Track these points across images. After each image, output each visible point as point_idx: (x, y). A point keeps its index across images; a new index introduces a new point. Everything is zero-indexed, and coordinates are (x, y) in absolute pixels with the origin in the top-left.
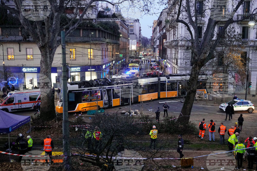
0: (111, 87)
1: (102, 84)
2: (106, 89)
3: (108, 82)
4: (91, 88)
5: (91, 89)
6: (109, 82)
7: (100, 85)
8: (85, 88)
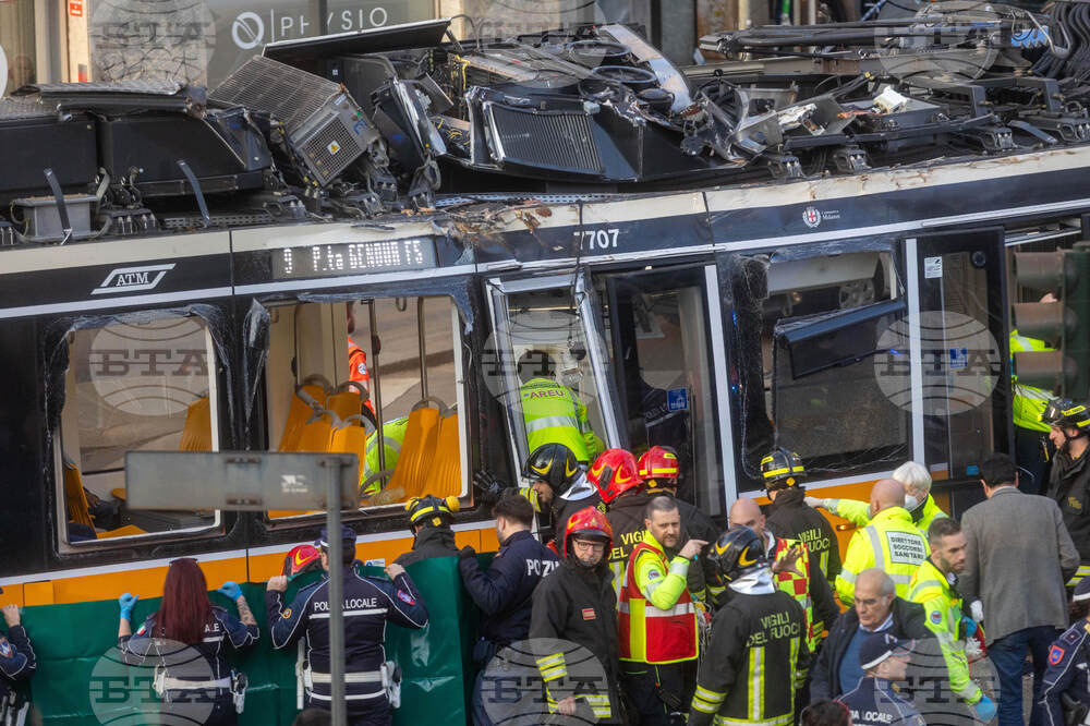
0: (697, 227)
1: (485, 149)
2: (594, 274)
3: (634, 112)
4: (250, 239)
5: (258, 266)
6: (661, 105)
7: (460, 178)
8: (116, 233)
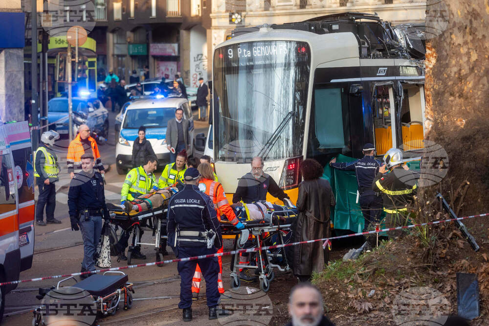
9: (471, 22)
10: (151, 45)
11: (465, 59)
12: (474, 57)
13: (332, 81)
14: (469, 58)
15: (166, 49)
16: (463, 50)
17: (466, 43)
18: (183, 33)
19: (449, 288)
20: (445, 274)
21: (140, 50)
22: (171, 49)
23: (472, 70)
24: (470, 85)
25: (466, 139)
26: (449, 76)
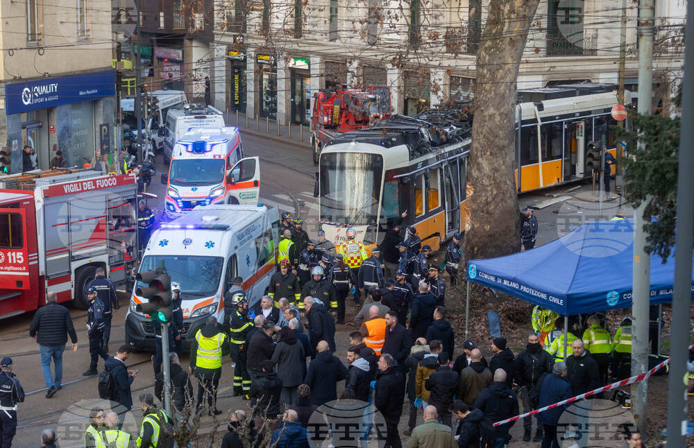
9: (494, 174)
10: (156, 48)
11: (490, 193)
12: (495, 192)
13: (395, 177)
14: (492, 193)
15: (170, 53)
16: (489, 188)
17: (491, 184)
18: (187, 42)
19: (484, 320)
20: (481, 311)
21: (146, 51)
22: (177, 54)
23: (494, 199)
24: (492, 207)
25: (490, 236)
26: (481, 201)
